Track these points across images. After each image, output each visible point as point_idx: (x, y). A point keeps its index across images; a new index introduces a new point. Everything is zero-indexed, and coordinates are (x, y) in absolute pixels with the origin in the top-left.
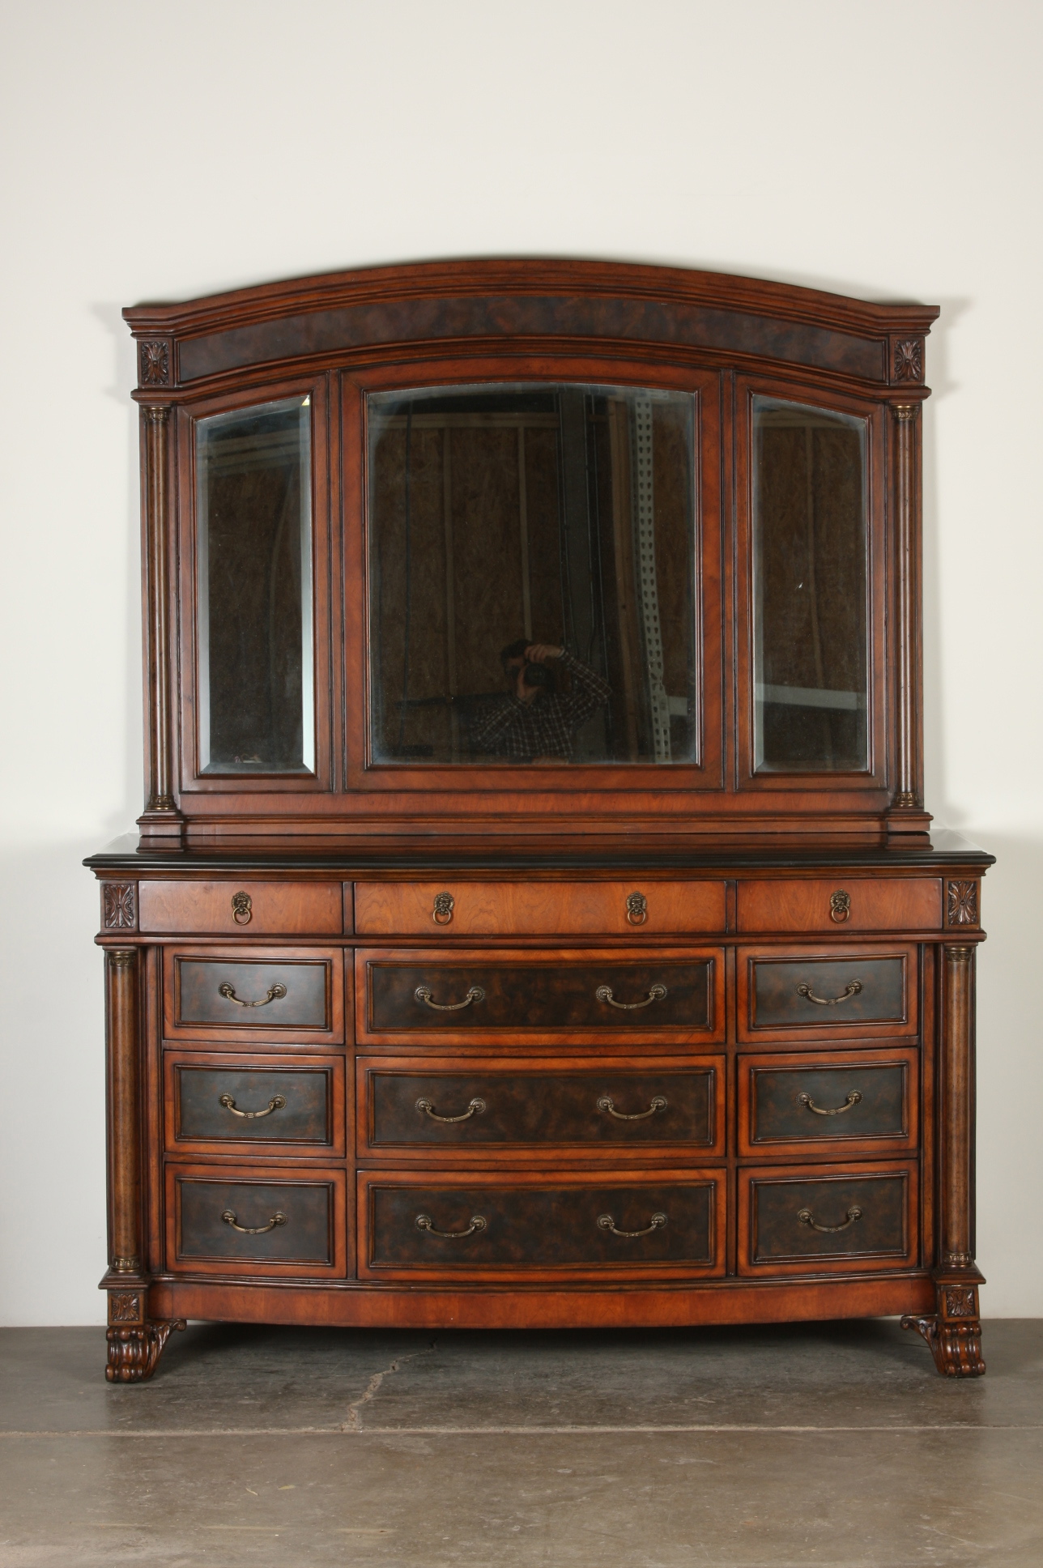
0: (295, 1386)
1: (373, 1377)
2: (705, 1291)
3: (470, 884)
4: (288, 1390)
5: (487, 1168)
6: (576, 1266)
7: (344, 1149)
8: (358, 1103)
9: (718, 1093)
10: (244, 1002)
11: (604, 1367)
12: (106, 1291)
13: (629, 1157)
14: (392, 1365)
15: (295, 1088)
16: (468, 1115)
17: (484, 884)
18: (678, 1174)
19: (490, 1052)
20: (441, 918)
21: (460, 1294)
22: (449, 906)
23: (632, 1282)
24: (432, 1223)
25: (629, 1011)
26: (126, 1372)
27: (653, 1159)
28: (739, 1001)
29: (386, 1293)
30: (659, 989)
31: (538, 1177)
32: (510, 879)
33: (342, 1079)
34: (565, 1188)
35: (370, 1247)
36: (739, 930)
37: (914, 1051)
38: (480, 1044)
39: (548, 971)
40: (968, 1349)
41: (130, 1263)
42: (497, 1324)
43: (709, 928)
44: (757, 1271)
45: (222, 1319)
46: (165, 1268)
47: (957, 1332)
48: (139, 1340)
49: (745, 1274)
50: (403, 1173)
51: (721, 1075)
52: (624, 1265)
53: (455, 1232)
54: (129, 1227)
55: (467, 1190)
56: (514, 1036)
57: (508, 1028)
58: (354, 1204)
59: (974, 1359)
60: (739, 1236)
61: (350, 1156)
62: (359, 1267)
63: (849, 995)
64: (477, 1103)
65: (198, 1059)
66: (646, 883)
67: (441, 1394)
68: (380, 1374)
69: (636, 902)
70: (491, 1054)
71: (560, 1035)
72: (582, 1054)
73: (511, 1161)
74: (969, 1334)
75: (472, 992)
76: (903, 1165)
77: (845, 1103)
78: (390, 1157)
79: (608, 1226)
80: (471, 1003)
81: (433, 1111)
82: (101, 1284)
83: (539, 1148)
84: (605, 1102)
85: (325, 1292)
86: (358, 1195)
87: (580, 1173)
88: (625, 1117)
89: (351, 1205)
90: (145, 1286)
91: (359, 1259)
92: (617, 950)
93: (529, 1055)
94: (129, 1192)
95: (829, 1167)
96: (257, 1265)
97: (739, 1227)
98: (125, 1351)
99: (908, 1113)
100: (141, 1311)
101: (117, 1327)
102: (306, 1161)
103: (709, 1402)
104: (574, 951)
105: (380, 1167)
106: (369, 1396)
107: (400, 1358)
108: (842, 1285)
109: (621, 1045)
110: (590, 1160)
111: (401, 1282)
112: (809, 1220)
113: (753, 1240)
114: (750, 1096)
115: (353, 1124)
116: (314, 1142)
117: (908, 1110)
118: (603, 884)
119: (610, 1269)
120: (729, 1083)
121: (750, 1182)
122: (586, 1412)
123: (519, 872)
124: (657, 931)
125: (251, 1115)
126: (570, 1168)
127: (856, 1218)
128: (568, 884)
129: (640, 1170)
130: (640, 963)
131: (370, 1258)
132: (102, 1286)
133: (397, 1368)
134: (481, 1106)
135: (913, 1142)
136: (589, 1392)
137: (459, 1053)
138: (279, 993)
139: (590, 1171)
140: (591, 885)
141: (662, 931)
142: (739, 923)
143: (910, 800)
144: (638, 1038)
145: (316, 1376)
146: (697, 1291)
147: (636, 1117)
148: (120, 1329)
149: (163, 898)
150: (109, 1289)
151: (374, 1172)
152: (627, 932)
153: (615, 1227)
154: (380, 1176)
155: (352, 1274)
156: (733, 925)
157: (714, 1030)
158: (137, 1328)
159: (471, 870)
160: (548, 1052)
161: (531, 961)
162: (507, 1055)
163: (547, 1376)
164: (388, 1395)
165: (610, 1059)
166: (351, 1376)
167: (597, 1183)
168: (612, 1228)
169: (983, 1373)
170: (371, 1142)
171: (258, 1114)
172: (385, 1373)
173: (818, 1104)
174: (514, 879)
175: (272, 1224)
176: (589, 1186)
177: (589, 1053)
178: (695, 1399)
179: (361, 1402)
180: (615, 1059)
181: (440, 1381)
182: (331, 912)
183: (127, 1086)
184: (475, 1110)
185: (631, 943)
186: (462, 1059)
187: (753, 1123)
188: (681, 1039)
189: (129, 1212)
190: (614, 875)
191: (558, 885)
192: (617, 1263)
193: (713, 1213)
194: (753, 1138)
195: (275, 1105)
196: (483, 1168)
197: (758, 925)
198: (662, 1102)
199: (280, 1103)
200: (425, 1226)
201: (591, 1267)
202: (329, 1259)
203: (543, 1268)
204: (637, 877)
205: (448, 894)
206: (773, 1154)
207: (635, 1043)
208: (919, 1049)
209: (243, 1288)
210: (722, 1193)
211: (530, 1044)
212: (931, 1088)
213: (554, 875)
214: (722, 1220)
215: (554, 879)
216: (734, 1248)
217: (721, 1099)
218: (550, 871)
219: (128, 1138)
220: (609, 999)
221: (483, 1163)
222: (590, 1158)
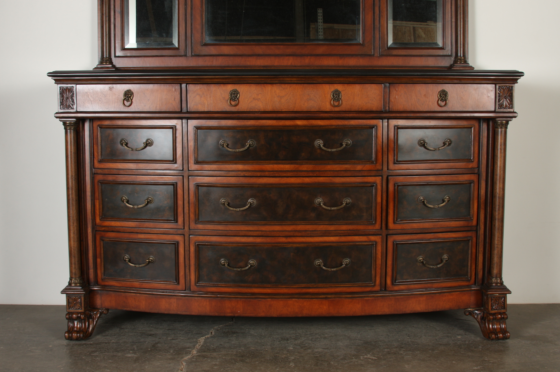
0: (159, 345)
1: (200, 339)
2: (369, 298)
3: (248, 85)
4: (154, 348)
5: (257, 235)
6: (303, 285)
7: (183, 225)
8: (190, 201)
9: (378, 196)
10: (132, 149)
11: (316, 334)
12: (65, 295)
13: (331, 229)
14: (211, 331)
15: (158, 193)
16: (247, 207)
17: (255, 84)
18: (357, 238)
19: (259, 174)
20: (233, 103)
21: (243, 299)
22: (237, 96)
23: (332, 294)
24: (228, 263)
25: (331, 153)
26: (75, 335)
27: (344, 230)
28: (389, 148)
29: (205, 298)
30: (348, 141)
31: (283, 240)
32: (269, 82)
33: (182, 188)
34: (298, 245)
35: (197, 275)
36: (390, 110)
37: (476, 176)
38: (253, 170)
39: (289, 131)
40: (500, 326)
41: (77, 281)
42: (262, 314)
43: (374, 109)
44: (396, 288)
45: (125, 309)
46: (97, 283)
47: (496, 318)
48: (82, 320)
49: (390, 289)
50: (213, 237)
51: (379, 187)
52: (328, 285)
53: (241, 268)
54: (77, 263)
55: (246, 246)
56: (271, 166)
57: (268, 161)
58: (188, 253)
59: (504, 331)
60: (387, 270)
61: (186, 228)
62: (191, 285)
63: (446, 146)
64: (252, 201)
65: (110, 178)
66: (342, 84)
67: (232, 351)
68: (204, 337)
69: (336, 94)
70: (259, 175)
71: (295, 165)
72: (307, 175)
73: (269, 231)
74: (502, 318)
75: (249, 142)
76: (469, 234)
77: (442, 202)
78: (207, 229)
79: (320, 265)
80: (248, 148)
81: (228, 205)
82: (62, 291)
83: (284, 225)
84: (319, 200)
85: (174, 297)
86: (190, 248)
87: (305, 238)
88: (329, 208)
89: (187, 253)
90: (84, 292)
91: (191, 281)
92: (326, 120)
93: (279, 175)
94: (76, 245)
95: (433, 235)
96: (141, 283)
97: (388, 266)
98: (76, 325)
99: (473, 207)
100: (83, 305)
101: (71, 313)
102: (164, 230)
103: (374, 358)
104: (303, 120)
105: (202, 234)
106: (195, 352)
107: (216, 327)
108: (438, 294)
109: (328, 171)
110: (311, 231)
111: (212, 293)
112: (423, 262)
113: (394, 272)
114: (394, 198)
115: (188, 211)
116: (168, 221)
117: (473, 205)
118: (318, 85)
119: (320, 287)
120: (383, 191)
121: (393, 243)
122: (309, 366)
123: (274, 78)
124: (347, 110)
125: (136, 207)
126: (300, 235)
127: (446, 261)
128: (300, 85)
129: (337, 236)
130: (338, 127)
131: (197, 281)
132: (63, 292)
133: (213, 333)
134: (253, 203)
135: (474, 223)
136: (310, 351)
137: (242, 174)
138: (149, 143)
139: (311, 236)
140: (312, 85)
141: (350, 110)
142: (390, 106)
143: (463, 60)
144: (337, 167)
145: (171, 338)
146: (365, 298)
147: (335, 208)
148: (73, 313)
149: (88, 94)
150: (67, 294)
151: (198, 236)
152: (331, 110)
153: (324, 266)
154: (201, 238)
155: (187, 288)
156: (387, 108)
157: (376, 163)
158: (81, 313)
159: (248, 77)
160: (289, 174)
161: (280, 126)
162: (267, 175)
163: (287, 340)
164: (204, 352)
165: (322, 178)
166: (189, 339)
167: (314, 243)
168: (322, 266)
169: (509, 338)
170: (197, 221)
171: (140, 206)
172: (206, 336)
173: (429, 202)
174: (271, 82)
175: (147, 263)
176: (310, 244)
177: (311, 174)
178: (365, 356)
179: (189, 356)
180: (324, 178)
181: (233, 343)
182: (175, 100)
183: (74, 191)
184: (251, 204)
185: (333, 116)
186: (244, 178)
187: (396, 212)
188: (359, 167)
189: (76, 256)
190: (325, 80)
191: (294, 85)
192: (324, 284)
193: (374, 259)
194: (395, 219)
195: (148, 202)
196: (255, 235)
197: (400, 108)
198: (349, 200)
199: (150, 201)
200: (225, 264)
201: (311, 286)
202: (176, 281)
203: (286, 286)
204: (337, 81)
205: (236, 90)
206: (405, 228)
207: (335, 170)
208: (479, 175)
209: (134, 294)
210: (379, 248)
211: (280, 170)
212: (484, 195)
213: (293, 80)
214: (379, 262)
215: (293, 82)
216: (384, 276)
217: (379, 199)
218: (291, 77)
219: (75, 218)
220: (322, 146)
221: (255, 232)
222: (311, 230)
